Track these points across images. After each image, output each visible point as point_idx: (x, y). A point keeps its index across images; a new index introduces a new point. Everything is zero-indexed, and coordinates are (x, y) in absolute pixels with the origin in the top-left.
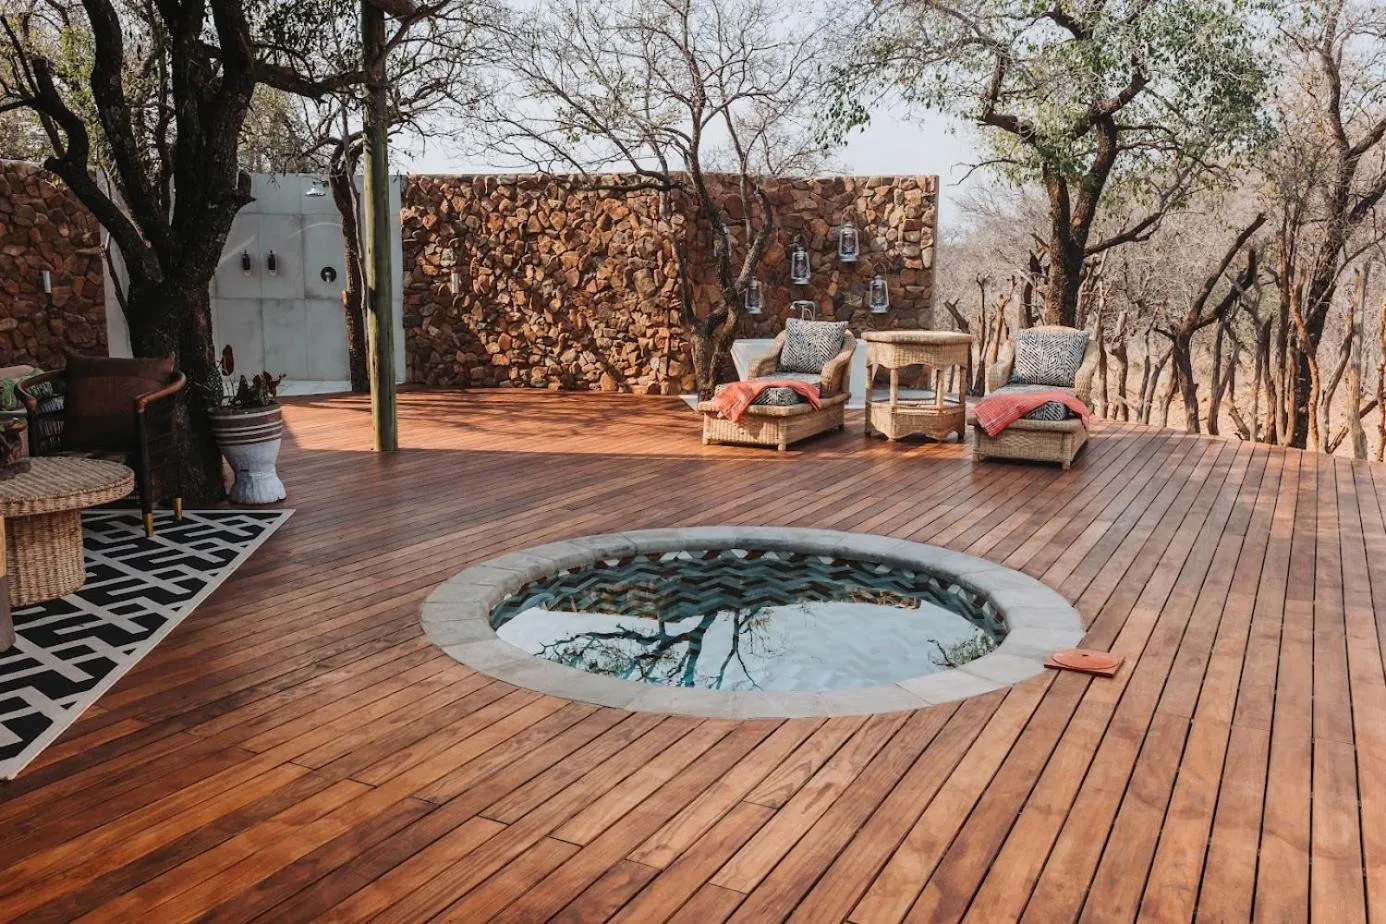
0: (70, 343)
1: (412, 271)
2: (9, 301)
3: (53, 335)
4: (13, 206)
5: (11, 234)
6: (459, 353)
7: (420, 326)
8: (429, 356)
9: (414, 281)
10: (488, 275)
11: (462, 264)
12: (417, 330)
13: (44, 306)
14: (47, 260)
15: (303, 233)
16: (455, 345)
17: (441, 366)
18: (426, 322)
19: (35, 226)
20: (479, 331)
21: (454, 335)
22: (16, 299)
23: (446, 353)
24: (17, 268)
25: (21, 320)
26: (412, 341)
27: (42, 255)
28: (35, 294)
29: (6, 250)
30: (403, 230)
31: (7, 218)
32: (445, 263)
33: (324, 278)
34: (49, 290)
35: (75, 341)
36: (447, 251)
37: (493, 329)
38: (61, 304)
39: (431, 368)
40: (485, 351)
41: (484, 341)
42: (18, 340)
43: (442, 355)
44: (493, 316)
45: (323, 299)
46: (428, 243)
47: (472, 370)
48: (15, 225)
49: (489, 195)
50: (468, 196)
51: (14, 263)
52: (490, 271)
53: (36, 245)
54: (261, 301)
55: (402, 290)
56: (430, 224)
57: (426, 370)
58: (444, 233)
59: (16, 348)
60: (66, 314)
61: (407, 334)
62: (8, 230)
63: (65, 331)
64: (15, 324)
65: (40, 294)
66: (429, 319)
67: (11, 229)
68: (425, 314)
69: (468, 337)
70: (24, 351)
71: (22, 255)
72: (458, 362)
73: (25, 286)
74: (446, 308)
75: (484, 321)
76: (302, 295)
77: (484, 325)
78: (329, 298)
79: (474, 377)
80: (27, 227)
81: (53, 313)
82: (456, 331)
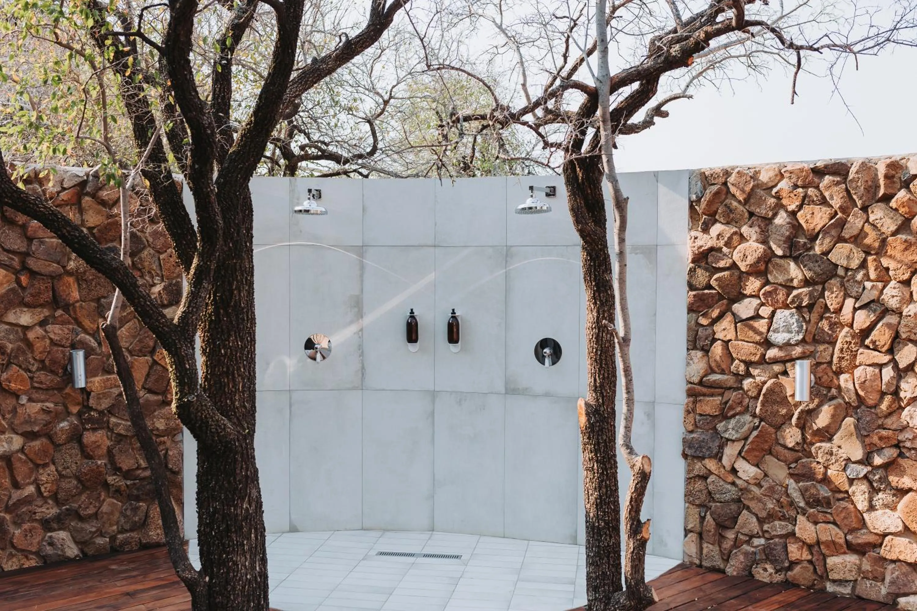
0: (117, 470)
1: (706, 351)
2: (10, 402)
3: (89, 457)
4: (30, 240)
5: (23, 288)
6: (801, 519)
7: (718, 456)
8: (735, 520)
9: (711, 370)
10: (881, 366)
11: (816, 341)
12: (711, 464)
13: (75, 410)
14: (86, 332)
15: (507, 276)
16: (792, 503)
17: (757, 542)
18: (730, 451)
19: (70, 273)
20: (851, 481)
21: (791, 483)
22: (24, 400)
23: (771, 517)
24: (30, 345)
25: (29, 436)
26: (699, 485)
27: (79, 324)
28: (60, 390)
29: (11, 317)
30: (692, 272)
31: (16, 262)
32: (779, 338)
33: (540, 358)
34: (81, 382)
35: (125, 467)
36: (782, 315)
37: (883, 480)
38: (105, 404)
39: (737, 544)
40: (863, 524)
41: (861, 503)
42: (21, 470)
43: (761, 521)
44: (890, 453)
45: (536, 396)
46: (740, 297)
47: (831, 561)
48: (33, 274)
49: (887, 198)
50: (836, 202)
51: (26, 340)
52: (886, 358)
53: (67, 307)
54: (433, 395)
55: (684, 387)
56: (750, 260)
57: (727, 545)
58: (776, 277)
59: (16, 485)
60: (113, 420)
61: (689, 471)
62: (18, 281)
63: (110, 453)
64: (17, 442)
65: (67, 390)
66: (738, 446)
67: (24, 279)
68: (731, 434)
69: (824, 492)
70: (31, 489)
71: (43, 323)
72: (798, 540)
73: (42, 376)
74: (778, 428)
75: (866, 460)
76: (500, 386)
77: (864, 470)
78: (547, 395)
79: (833, 576)
80: (54, 277)
81: (90, 420)
82: (797, 477)
